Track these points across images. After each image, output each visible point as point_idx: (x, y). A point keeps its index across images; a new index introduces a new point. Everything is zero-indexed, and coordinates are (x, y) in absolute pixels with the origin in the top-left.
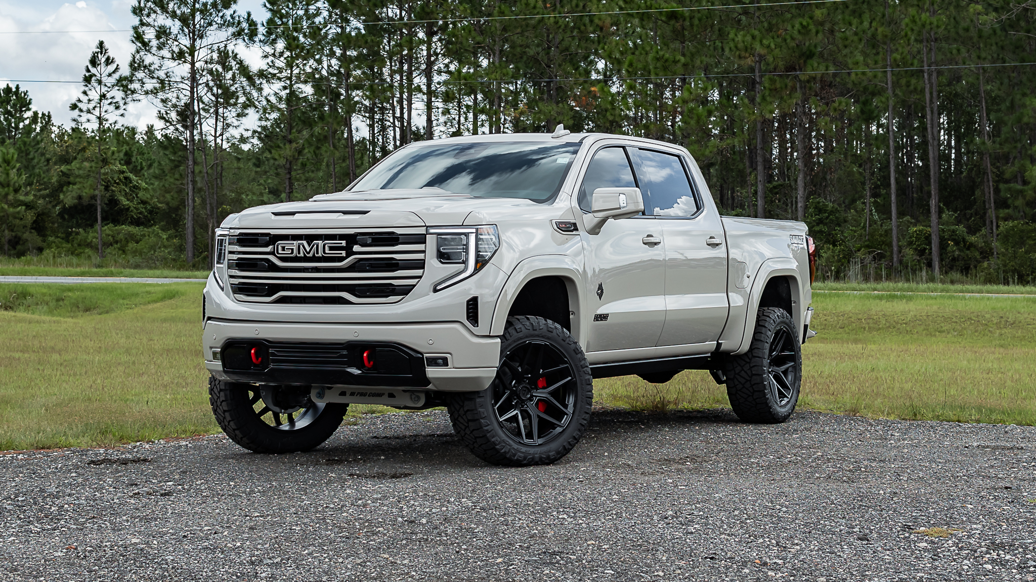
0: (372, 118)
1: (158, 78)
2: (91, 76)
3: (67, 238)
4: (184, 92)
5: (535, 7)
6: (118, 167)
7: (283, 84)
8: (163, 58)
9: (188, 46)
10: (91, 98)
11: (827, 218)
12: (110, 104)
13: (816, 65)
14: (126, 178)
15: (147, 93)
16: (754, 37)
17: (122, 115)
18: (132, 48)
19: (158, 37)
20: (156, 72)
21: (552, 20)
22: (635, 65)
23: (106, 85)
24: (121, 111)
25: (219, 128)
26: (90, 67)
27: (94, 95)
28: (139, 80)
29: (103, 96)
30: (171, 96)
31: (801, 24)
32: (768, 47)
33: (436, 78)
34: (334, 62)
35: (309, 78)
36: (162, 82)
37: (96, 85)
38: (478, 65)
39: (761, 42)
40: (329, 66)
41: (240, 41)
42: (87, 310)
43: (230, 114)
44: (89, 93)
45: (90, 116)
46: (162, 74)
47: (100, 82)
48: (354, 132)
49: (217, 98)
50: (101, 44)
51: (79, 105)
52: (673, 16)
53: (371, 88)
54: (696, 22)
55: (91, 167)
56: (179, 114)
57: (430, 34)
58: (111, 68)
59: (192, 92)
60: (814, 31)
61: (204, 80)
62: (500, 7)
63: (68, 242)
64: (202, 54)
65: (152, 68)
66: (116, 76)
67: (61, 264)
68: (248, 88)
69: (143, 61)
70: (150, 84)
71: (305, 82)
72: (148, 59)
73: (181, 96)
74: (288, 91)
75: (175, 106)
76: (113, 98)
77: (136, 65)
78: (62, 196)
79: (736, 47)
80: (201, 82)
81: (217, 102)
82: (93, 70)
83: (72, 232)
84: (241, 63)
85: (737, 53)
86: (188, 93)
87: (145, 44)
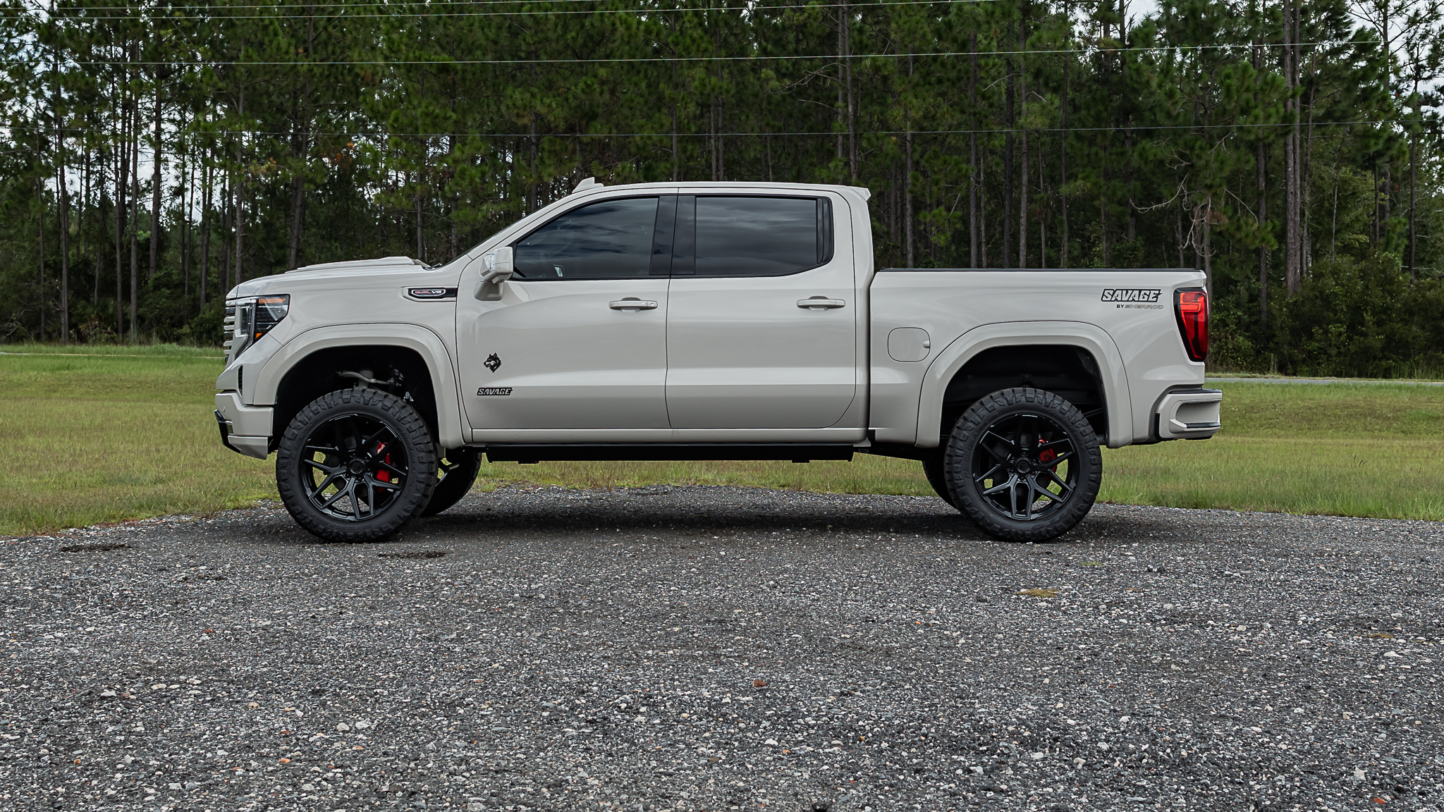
0: (87, 170)
5: (287, 53)
13: (599, 127)
16: (533, 95)
21: (305, 68)
22: (400, 120)
31: (586, 83)
32: (550, 106)
34: (44, 104)
39: (542, 100)
40: (38, 109)
52: (444, 69)
54: (469, 76)
57: (161, 78)
60: (598, 90)
62: (247, 51)
79: (514, 105)
85: (515, 111)
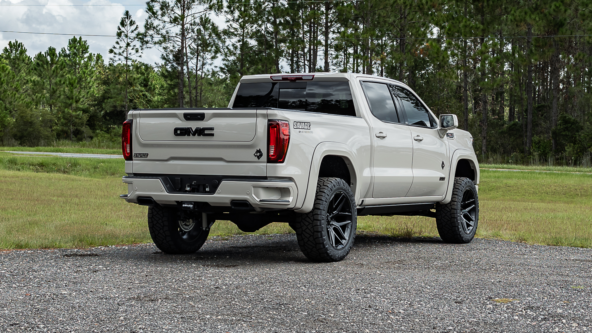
0: (292, 60)
1: (162, 34)
2: (121, 33)
3: (108, 131)
4: (177, 43)
6: (139, 88)
7: (238, 38)
8: (165, 22)
9: (180, 14)
10: (121, 46)
11: (571, 126)
12: (133, 49)
13: (564, 31)
14: (143, 95)
15: (155, 43)
16: (526, 13)
17: (140, 56)
18: (147, 15)
19: (162, 9)
20: (161, 30)
22: (452, 29)
23: (130, 38)
24: (140, 54)
25: (199, 65)
26: (121, 27)
27: (123, 44)
28: (150, 35)
29: (128, 45)
30: (169, 45)
31: (555, 5)
32: (535, 19)
33: (331, 36)
34: (269, 25)
35: (256, 35)
36: (164, 37)
37: (124, 38)
38: (356, 29)
39: (530, 16)
40: (266, 28)
41: (212, 12)
42: (113, 174)
43: (208, 56)
44: (120, 42)
45: (121, 57)
46: (164, 32)
47: (126, 36)
48: (280, 69)
49: (198, 47)
50: (127, 13)
51: (114, 50)
53: (291, 42)
55: (122, 88)
56: (174, 56)
57: (328, 9)
58: (133, 27)
59: (182, 43)
60: (563, 10)
61: (190, 35)
63: (108, 133)
64: (188, 20)
65: (158, 28)
66: (136, 32)
67: (103, 147)
68: (216, 40)
69: (153, 24)
70: (157, 38)
71: (251, 38)
72: (156, 23)
73: (176, 45)
74: (241, 43)
75: (172, 51)
76: (135, 46)
77: (148, 26)
78: (104, 106)
79: (515, 19)
80: (188, 37)
81: (198, 49)
82: (123, 29)
83: (111, 127)
84: (213, 25)
85: (516, 23)
86: (180, 44)
87: (154, 13)
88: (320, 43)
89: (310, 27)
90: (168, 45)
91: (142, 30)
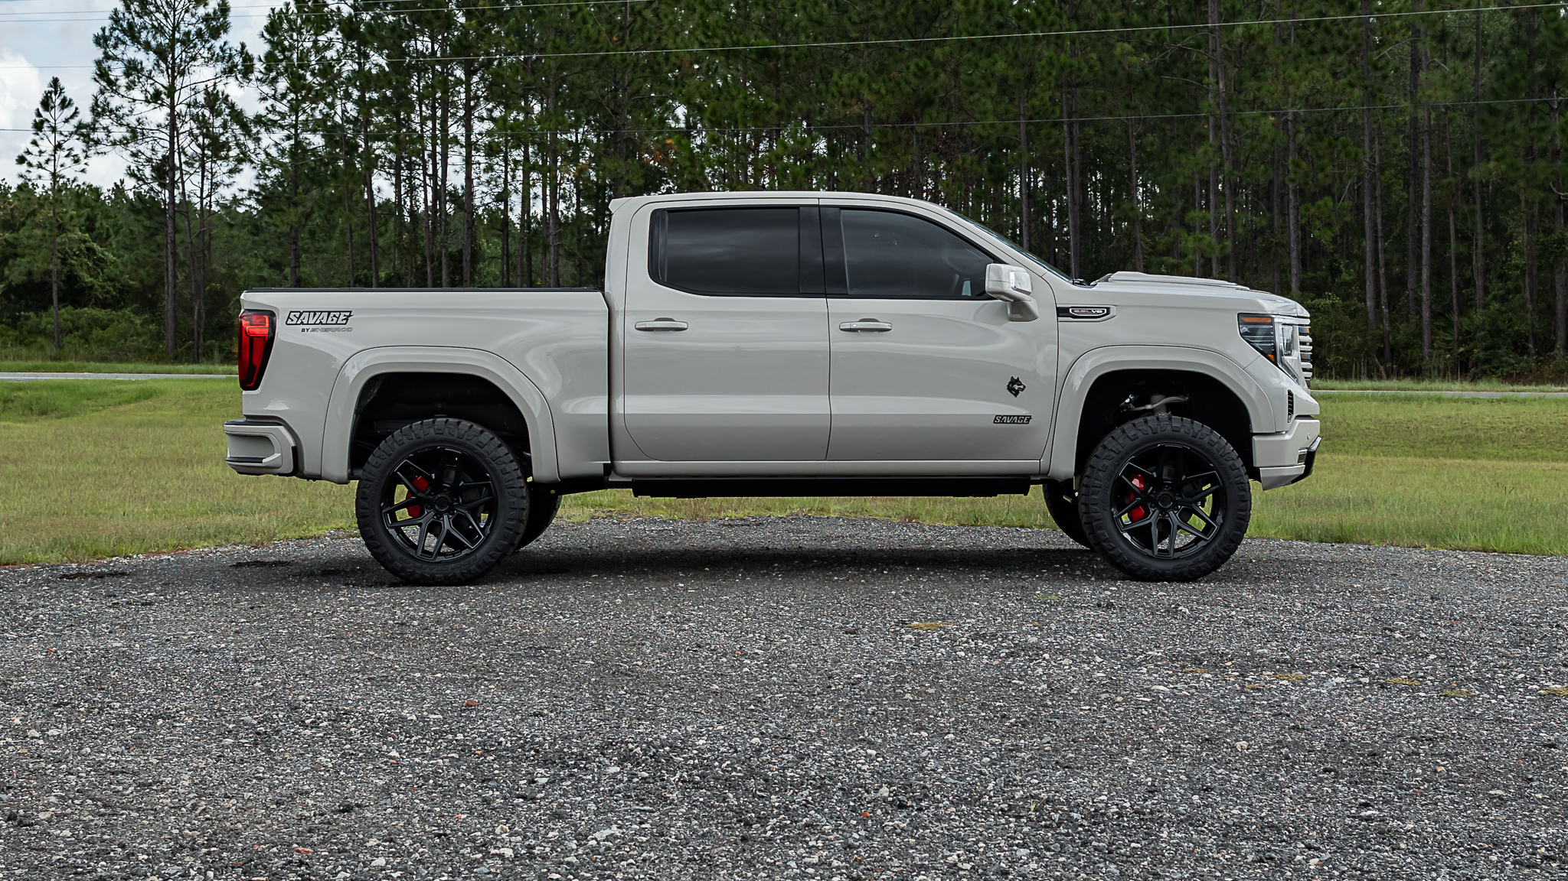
0: (398, 176)
1: (128, 125)
2: (42, 122)
3: (14, 323)
4: (161, 142)
5: (597, 42)
6: (78, 234)
7: (286, 132)
8: (134, 100)
9: (166, 84)
10: (43, 149)
12: (67, 156)
13: (934, 114)
14: (89, 249)
15: (114, 144)
16: (861, 81)
17: (83, 171)
18: (95, 88)
19: (127, 74)
20: (126, 118)
21: (618, 58)
22: (718, 113)
23: (61, 134)
24: (81, 166)
25: (207, 187)
26: (41, 110)
27: (47, 146)
28: (104, 128)
29: (58, 147)
30: (145, 148)
31: (917, 65)
32: (878, 92)
33: (478, 127)
34: (350, 106)
35: (320, 125)
36: (133, 130)
37: (49, 133)
38: (528, 111)
39: (869, 86)
40: (344, 111)
41: (231, 80)
42: (43, 412)
43: (221, 168)
44: (39, 142)
45: (41, 172)
46: (132, 120)
47: (54, 130)
48: (375, 192)
49: (203, 150)
50: (55, 82)
51: (28, 157)
52: (765, 54)
53: (396, 139)
54: (793, 61)
55: (44, 235)
56: (154, 169)
57: (469, 74)
58: (68, 112)
59: (172, 143)
60: (932, 73)
61: (187, 127)
62: (554, 41)
63: (15, 328)
64: (183, 95)
65: (120, 113)
66: (75, 122)
67: (6, 357)
68: (242, 138)
69: (108, 104)
70: (119, 133)
71: (314, 131)
72: (115, 102)
73: (157, 148)
74: (292, 142)
75: (149, 160)
76: (71, 149)
77: (99, 110)
78: (7, 272)
79: (840, 92)
80: (182, 130)
81: (204, 155)
82: (45, 115)
83: (20, 316)
84: (232, 106)
85: (842, 100)
86: (167, 144)
87: (111, 83)
88: (457, 142)
89: (434, 109)
90: (142, 148)
91: (86, 117)
